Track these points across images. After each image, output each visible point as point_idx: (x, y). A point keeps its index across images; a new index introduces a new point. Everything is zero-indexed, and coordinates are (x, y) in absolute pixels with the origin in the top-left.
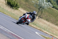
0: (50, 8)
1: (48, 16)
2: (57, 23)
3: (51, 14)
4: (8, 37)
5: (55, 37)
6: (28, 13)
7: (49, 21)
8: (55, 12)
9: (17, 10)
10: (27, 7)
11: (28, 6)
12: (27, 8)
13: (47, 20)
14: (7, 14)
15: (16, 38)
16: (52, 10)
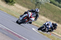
0: (47, 4)
1: (46, 12)
2: (55, 19)
3: (49, 10)
4: (4, 33)
5: (53, 34)
6: (30, 10)
7: (46, 17)
8: (53, 7)
9: (13, 5)
10: (23, 2)
11: (25, 2)
12: (24, 4)
13: (44, 15)
14: (3, 10)
15: (12, 34)
16: (50, 5)
